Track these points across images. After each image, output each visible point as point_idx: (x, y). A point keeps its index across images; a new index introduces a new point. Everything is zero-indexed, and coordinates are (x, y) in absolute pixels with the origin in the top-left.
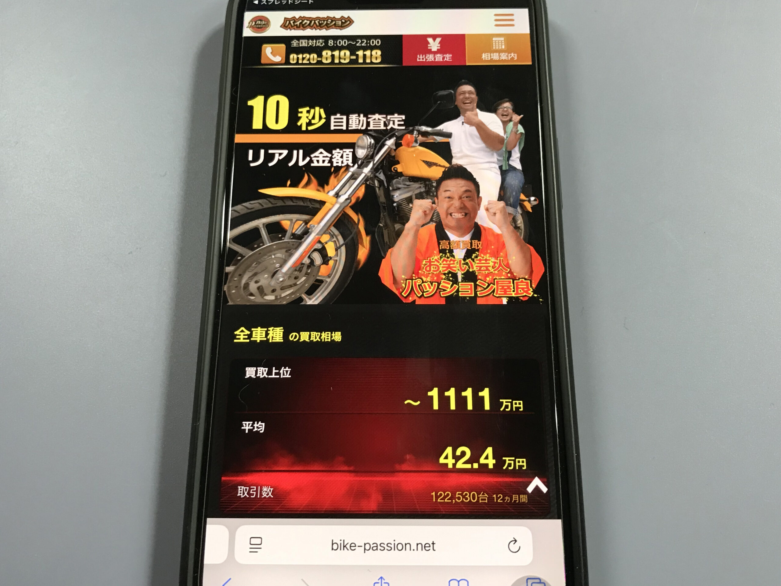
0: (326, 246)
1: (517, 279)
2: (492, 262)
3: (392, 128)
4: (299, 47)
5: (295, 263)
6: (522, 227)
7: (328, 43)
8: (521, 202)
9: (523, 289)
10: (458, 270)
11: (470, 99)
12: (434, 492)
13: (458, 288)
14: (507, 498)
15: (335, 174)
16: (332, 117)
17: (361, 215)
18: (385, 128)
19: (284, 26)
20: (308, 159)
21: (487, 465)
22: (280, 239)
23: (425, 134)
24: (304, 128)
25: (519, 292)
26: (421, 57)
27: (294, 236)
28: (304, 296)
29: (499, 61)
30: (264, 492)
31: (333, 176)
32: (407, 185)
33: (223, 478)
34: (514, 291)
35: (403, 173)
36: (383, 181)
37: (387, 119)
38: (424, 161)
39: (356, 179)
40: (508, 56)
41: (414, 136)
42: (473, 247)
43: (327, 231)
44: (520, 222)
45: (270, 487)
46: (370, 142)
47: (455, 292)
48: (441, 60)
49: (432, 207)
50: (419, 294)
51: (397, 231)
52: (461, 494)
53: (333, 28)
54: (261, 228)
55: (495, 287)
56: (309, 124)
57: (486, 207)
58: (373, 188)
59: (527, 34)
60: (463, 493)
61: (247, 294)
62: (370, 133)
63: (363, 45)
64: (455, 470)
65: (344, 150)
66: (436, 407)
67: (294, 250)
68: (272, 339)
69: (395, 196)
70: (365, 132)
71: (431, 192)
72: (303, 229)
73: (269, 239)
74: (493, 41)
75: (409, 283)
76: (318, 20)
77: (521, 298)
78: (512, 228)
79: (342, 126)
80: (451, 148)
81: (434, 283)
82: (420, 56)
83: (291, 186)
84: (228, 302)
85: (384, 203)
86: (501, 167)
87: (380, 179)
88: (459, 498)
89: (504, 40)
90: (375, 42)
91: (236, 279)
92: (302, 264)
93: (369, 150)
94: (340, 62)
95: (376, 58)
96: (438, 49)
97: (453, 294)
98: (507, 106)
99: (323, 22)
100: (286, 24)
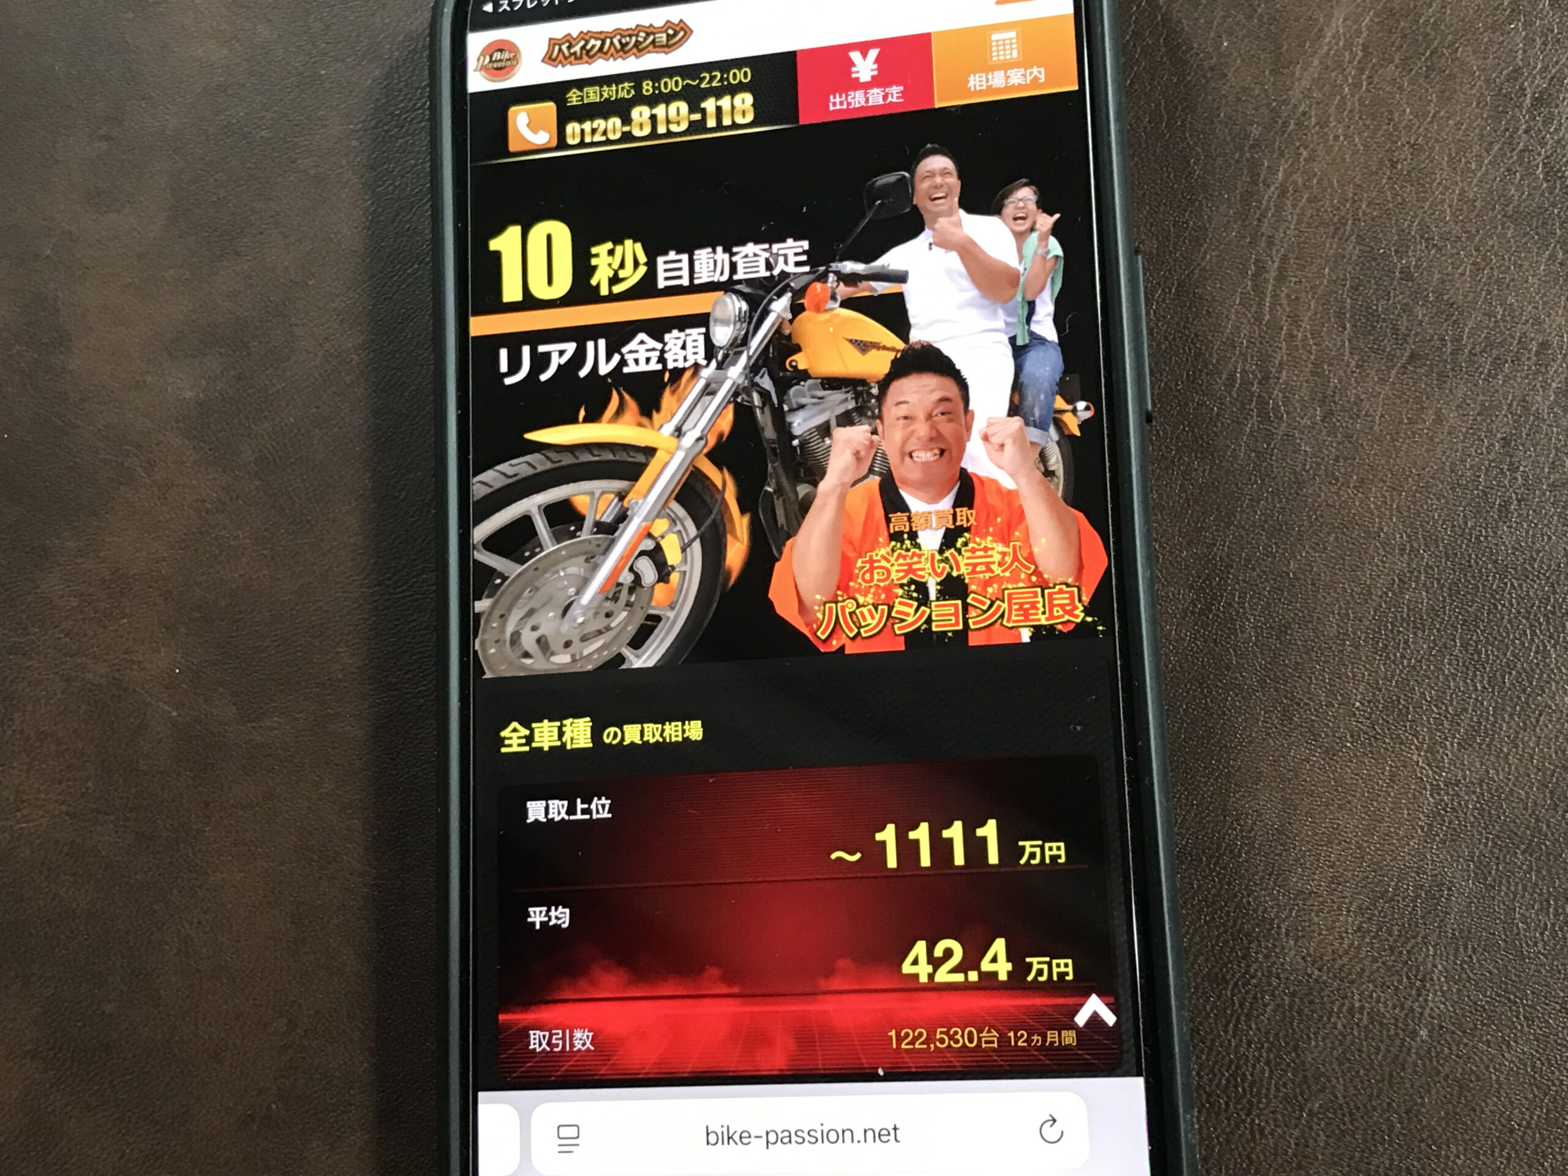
0: (663, 543)
2: (998, 552)
3: (783, 272)
4: (583, 105)
5: (608, 580)
6: (1060, 471)
7: (641, 88)
9: (1062, 606)
10: (930, 574)
11: (945, 189)
12: (894, 1031)
13: (930, 616)
14: (1035, 1038)
15: (671, 385)
16: (660, 260)
17: (729, 471)
18: (768, 274)
19: (550, 59)
20: (616, 358)
21: (995, 974)
22: (573, 535)
23: (851, 279)
24: (604, 291)
25: (1056, 614)
26: (838, 100)
27: (601, 528)
28: (627, 652)
29: (1008, 89)
30: (576, 1040)
31: (667, 392)
32: (820, 398)
33: (501, 1017)
34: (1044, 613)
35: (810, 372)
36: (768, 393)
37: (771, 253)
38: (851, 341)
39: (713, 393)
40: (1024, 75)
41: (830, 285)
42: (958, 523)
43: (663, 512)
44: (1055, 459)
45: (586, 1030)
46: (740, 309)
47: (925, 622)
48: (882, 102)
49: (872, 442)
50: (851, 630)
51: (802, 499)
52: (947, 1033)
53: (649, 52)
54: (534, 515)
55: (1005, 606)
56: (615, 280)
57: (983, 432)
58: (751, 409)
59: (1064, 17)
60: (949, 1030)
61: (518, 654)
62: (738, 287)
63: (714, 84)
64: (932, 987)
65: (688, 331)
66: (892, 862)
67: (601, 557)
68: (572, 743)
69: (795, 424)
70: (728, 286)
71: (870, 409)
72: (616, 510)
73: (553, 538)
74: (991, 41)
75: (831, 609)
76: (618, 37)
77: (1060, 627)
78: (1038, 475)
79: (680, 277)
80: (909, 306)
81: (880, 607)
82: (835, 97)
83: (586, 420)
84: (484, 673)
85: (773, 442)
86: (1013, 340)
87: (763, 389)
88: (942, 1041)
89: (1017, 37)
90: (740, 75)
91: (494, 625)
92: (619, 585)
93: (738, 325)
94: (668, 130)
95: (744, 113)
96: (873, 77)
97: (919, 628)
98: (1025, 196)
99: (628, 39)
100: (553, 54)
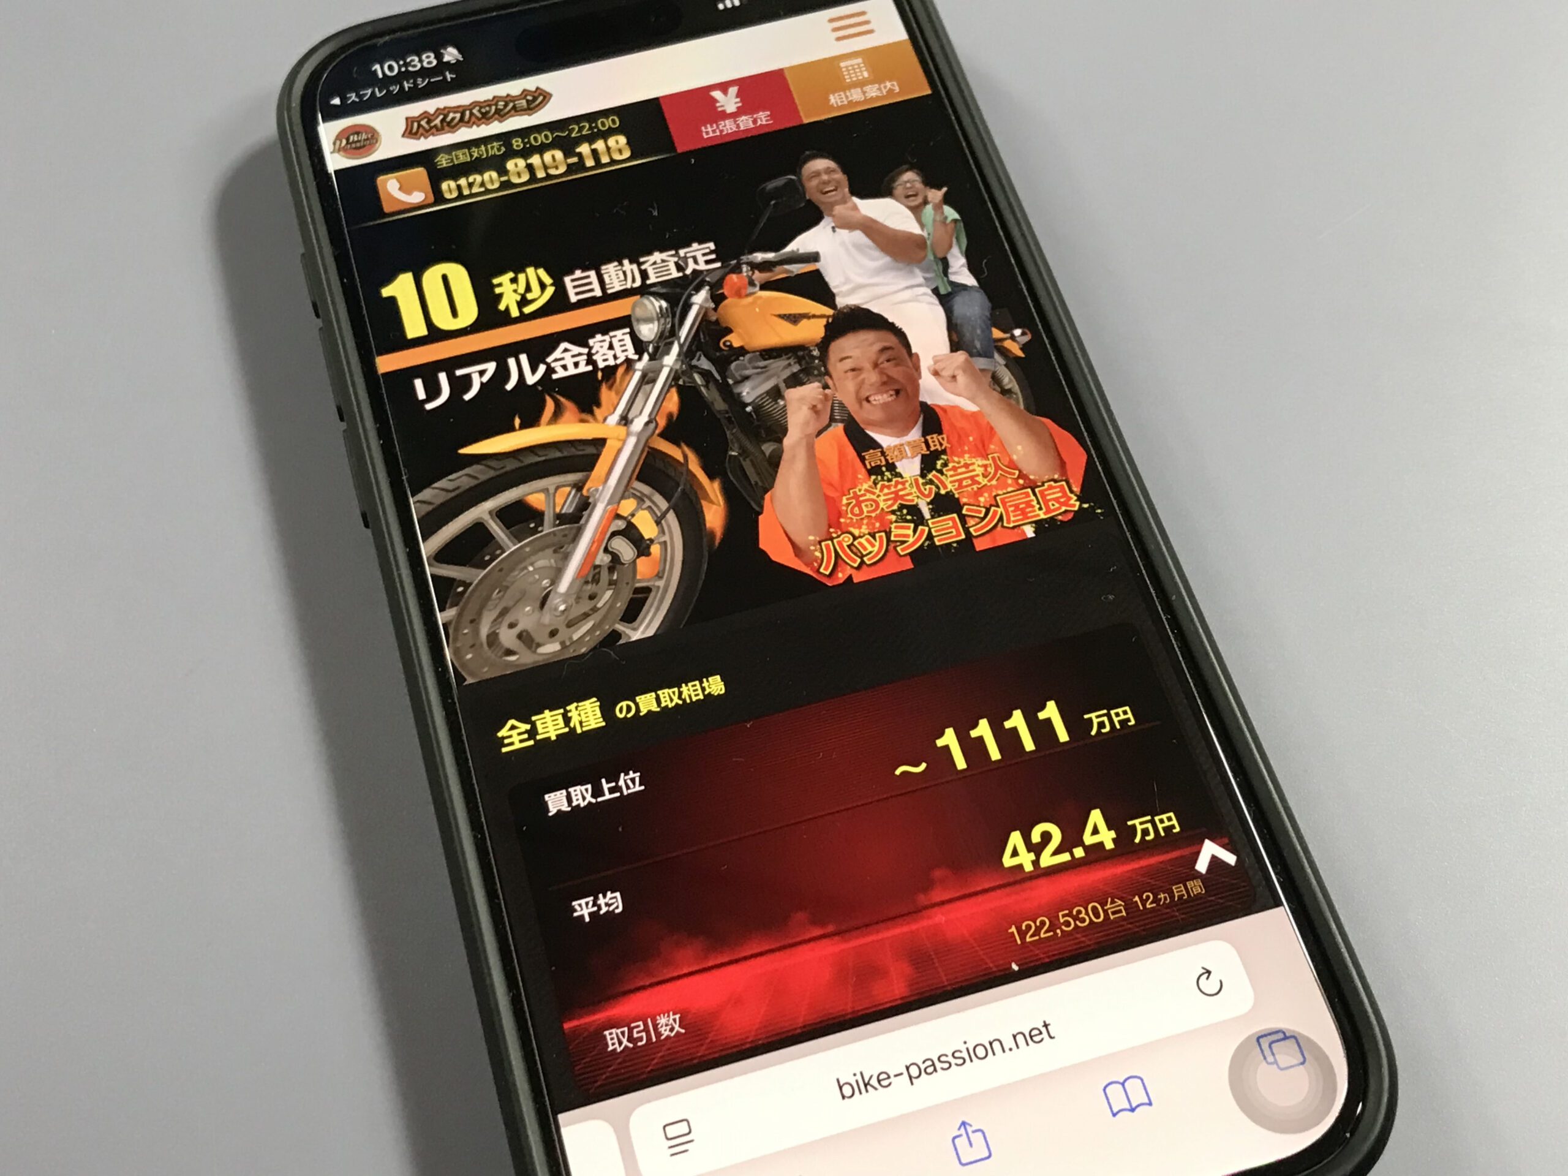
0: (634, 520)
1: (1039, 484)
2: (979, 466)
3: (694, 271)
4: (454, 165)
5: (582, 565)
6: (1016, 388)
7: (512, 145)
8: (999, 344)
9: (1057, 500)
10: (918, 497)
11: (834, 183)
12: (1013, 927)
13: (930, 532)
14: (1162, 896)
15: (607, 381)
16: (567, 280)
17: (688, 445)
18: (681, 274)
19: (410, 133)
20: (542, 368)
21: (1101, 845)
22: (534, 531)
23: (765, 266)
24: (515, 313)
25: (1052, 508)
26: (710, 129)
27: (561, 518)
28: (620, 627)
29: (866, 101)
30: (662, 1027)
31: (604, 389)
32: (762, 368)
33: (567, 1026)
34: (1040, 509)
35: (746, 347)
36: (709, 372)
38: (780, 316)
39: (653, 381)
40: (880, 89)
41: (745, 274)
42: (933, 448)
43: (627, 493)
44: (1008, 379)
45: (671, 1013)
46: (661, 307)
47: (927, 539)
48: (752, 126)
49: (826, 396)
50: (855, 561)
51: (770, 456)
52: (1070, 915)
53: (512, 116)
54: (486, 521)
55: (1001, 510)
56: (523, 302)
57: (932, 369)
58: (695, 389)
59: (904, 41)
60: (1071, 912)
61: (500, 654)
62: (653, 289)
63: (584, 133)
64: (1040, 873)
65: (612, 334)
66: (961, 763)
67: (571, 545)
68: (582, 726)
69: (744, 394)
70: (644, 290)
71: (815, 368)
72: (577, 500)
73: (512, 538)
74: (841, 68)
75: (827, 546)
77: (1060, 517)
78: (996, 395)
79: (592, 290)
80: (827, 279)
81: (877, 535)
82: (706, 128)
83: (523, 426)
84: (466, 679)
85: (726, 412)
86: (936, 291)
87: (702, 369)
88: (1068, 924)
89: (863, 61)
90: (608, 123)
91: (466, 631)
92: (596, 567)
93: (662, 321)
94: (547, 174)
95: (620, 151)
96: (738, 108)
97: (922, 545)
98: (909, 178)
99: (487, 109)
100: (413, 129)
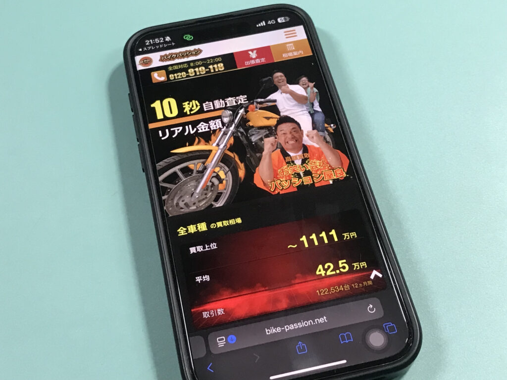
0: (219, 173)
1: (335, 169)
2: (318, 163)
3: (240, 104)
4: (173, 70)
5: (204, 185)
6: (331, 141)
7: (190, 65)
9: (339, 173)
10: (300, 171)
11: (282, 80)
12: (318, 291)
13: (303, 181)
14: (360, 284)
15: (214, 134)
16: (204, 104)
17: (235, 153)
18: (236, 104)
20: (195, 129)
22: (191, 175)
23: (261, 103)
24: (188, 113)
25: (338, 176)
26: (247, 63)
27: (198, 172)
28: (213, 203)
29: (293, 56)
30: (218, 312)
31: (212, 135)
32: (258, 132)
33: (192, 310)
34: (335, 176)
35: (254, 126)
36: (243, 132)
37: (236, 99)
38: (264, 117)
39: (227, 134)
40: (297, 53)
41: (255, 105)
42: (305, 157)
43: (217, 166)
44: (328, 139)
45: (221, 308)
46: (230, 113)
47: (302, 183)
48: (260, 62)
49: (276, 141)
50: (281, 188)
51: (258, 157)
52: (334, 288)
53: (191, 56)
54: (177, 172)
55: (323, 175)
56: (191, 110)
57: (307, 134)
58: (238, 137)
59: (306, 39)
61: (179, 209)
62: (228, 108)
63: (211, 62)
64: (326, 276)
65: (216, 120)
66: (307, 246)
67: (201, 179)
68: (201, 230)
69: (252, 139)
70: (226, 108)
72: (203, 167)
73: (184, 177)
74: (287, 46)
75: (273, 183)
76: (181, 54)
77: (340, 179)
78: (325, 143)
79: (211, 108)
80: (278, 107)
81: (288, 181)
83: (189, 146)
84: (169, 215)
85: (247, 144)
86: (309, 112)
87: (241, 131)
88: (333, 291)
89: (294, 45)
90: (218, 59)
91: (170, 202)
92: (207, 186)
93: (230, 117)
94: (200, 74)
95: (221, 68)
96: (256, 57)
97: (300, 184)
98: (304, 79)
99: (184, 54)
100: (162, 59)
